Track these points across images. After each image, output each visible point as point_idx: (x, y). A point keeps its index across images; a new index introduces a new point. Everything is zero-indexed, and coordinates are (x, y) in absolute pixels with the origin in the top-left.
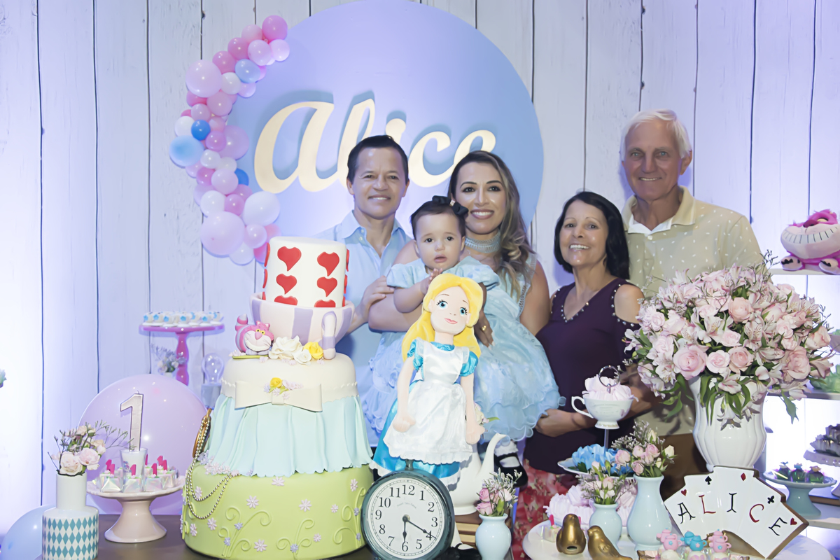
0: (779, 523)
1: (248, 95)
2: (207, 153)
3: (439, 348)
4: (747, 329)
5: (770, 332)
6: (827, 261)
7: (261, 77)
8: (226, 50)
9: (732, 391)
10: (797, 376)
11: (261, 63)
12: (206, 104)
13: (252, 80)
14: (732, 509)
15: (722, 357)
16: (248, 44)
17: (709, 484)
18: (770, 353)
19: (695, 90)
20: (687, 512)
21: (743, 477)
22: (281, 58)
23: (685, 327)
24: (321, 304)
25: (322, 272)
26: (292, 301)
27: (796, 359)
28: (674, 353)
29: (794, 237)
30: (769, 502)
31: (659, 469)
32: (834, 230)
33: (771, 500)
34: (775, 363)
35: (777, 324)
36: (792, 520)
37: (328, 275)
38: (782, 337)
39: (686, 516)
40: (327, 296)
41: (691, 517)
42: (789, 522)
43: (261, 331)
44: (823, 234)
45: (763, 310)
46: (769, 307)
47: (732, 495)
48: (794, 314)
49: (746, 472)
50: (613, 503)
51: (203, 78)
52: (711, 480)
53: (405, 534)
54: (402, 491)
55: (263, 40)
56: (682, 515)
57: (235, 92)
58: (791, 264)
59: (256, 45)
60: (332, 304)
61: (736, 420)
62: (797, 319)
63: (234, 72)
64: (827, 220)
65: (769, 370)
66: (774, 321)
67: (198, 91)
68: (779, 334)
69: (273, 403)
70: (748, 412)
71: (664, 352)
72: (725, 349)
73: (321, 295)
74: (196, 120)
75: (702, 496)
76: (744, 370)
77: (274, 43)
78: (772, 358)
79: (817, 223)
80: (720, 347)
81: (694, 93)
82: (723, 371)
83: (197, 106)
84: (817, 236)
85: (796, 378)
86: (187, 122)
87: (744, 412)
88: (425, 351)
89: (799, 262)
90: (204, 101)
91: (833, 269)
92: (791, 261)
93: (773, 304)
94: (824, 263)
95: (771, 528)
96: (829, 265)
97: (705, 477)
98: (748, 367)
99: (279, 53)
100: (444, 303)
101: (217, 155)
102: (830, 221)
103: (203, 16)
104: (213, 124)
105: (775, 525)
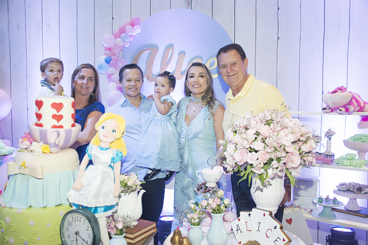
0: (278, 239)
1: (127, 46)
2: (110, 68)
3: (100, 149)
4: (267, 141)
5: (280, 143)
6: (340, 108)
7: (131, 40)
8: (118, 30)
9: (260, 173)
10: (294, 166)
11: (130, 34)
12: (110, 50)
13: (127, 41)
14: (259, 230)
15: (254, 155)
16: (125, 27)
17: (250, 217)
18: (279, 154)
19: (300, 40)
20: (240, 229)
21: (264, 215)
22: (138, 32)
23: (240, 140)
24: (54, 127)
25: (55, 112)
26: (41, 125)
27: (293, 157)
28: (235, 152)
29: (327, 98)
30: (274, 229)
31: (222, 210)
32: (344, 95)
33: (275, 228)
34: (282, 158)
35: (283, 139)
36: (284, 239)
37: (58, 113)
38: (285, 146)
39: (239, 231)
40: (58, 122)
41: (241, 232)
42: (282, 240)
43: (25, 139)
44: (339, 97)
45: (278, 131)
46: (280, 130)
47: (259, 223)
48: (294, 134)
49: (266, 213)
50: (198, 225)
51: (108, 40)
52: (250, 215)
53: (77, 240)
54: (76, 219)
55: (131, 26)
56: (237, 230)
57: (121, 45)
58: (326, 110)
59: (128, 27)
60: (61, 127)
61: (261, 187)
62: (295, 136)
63: (120, 38)
64: (342, 90)
65: (279, 162)
66: (282, 138)
67: (107, 45)
68: (283, 144)
69: (22, 173)
70: (267, 183)
71: (230, 152)
72: (256, 151)
73: (55, 122)
74: (107, 56)
75: (246, 222)
76: (265, 162)
77: (135, 27)
78: (280, 156)
79: (337, 92)
80: (253, 150)
81: (299, 41)
82: (255, 163)
83: (107, 51)
84: (336, 97)
85: (293, 166)
86: (103, 57)
87: (265, 183)
88: (93, 150)
89: (329, 109)
90: (110, 49)
91: (343, 112)
92: (326, 108)
93: (282, 129)
94: (339, 109)
95: (274, 242)
96: (341, 110)
97: (248, 213)
98: (268, 160)
99: (137, 31)
100: (104, 127)
101: (114, 69)
102: (343, 91)
103: (113, 18)
104: (113, 57)
105: (276, 240)
